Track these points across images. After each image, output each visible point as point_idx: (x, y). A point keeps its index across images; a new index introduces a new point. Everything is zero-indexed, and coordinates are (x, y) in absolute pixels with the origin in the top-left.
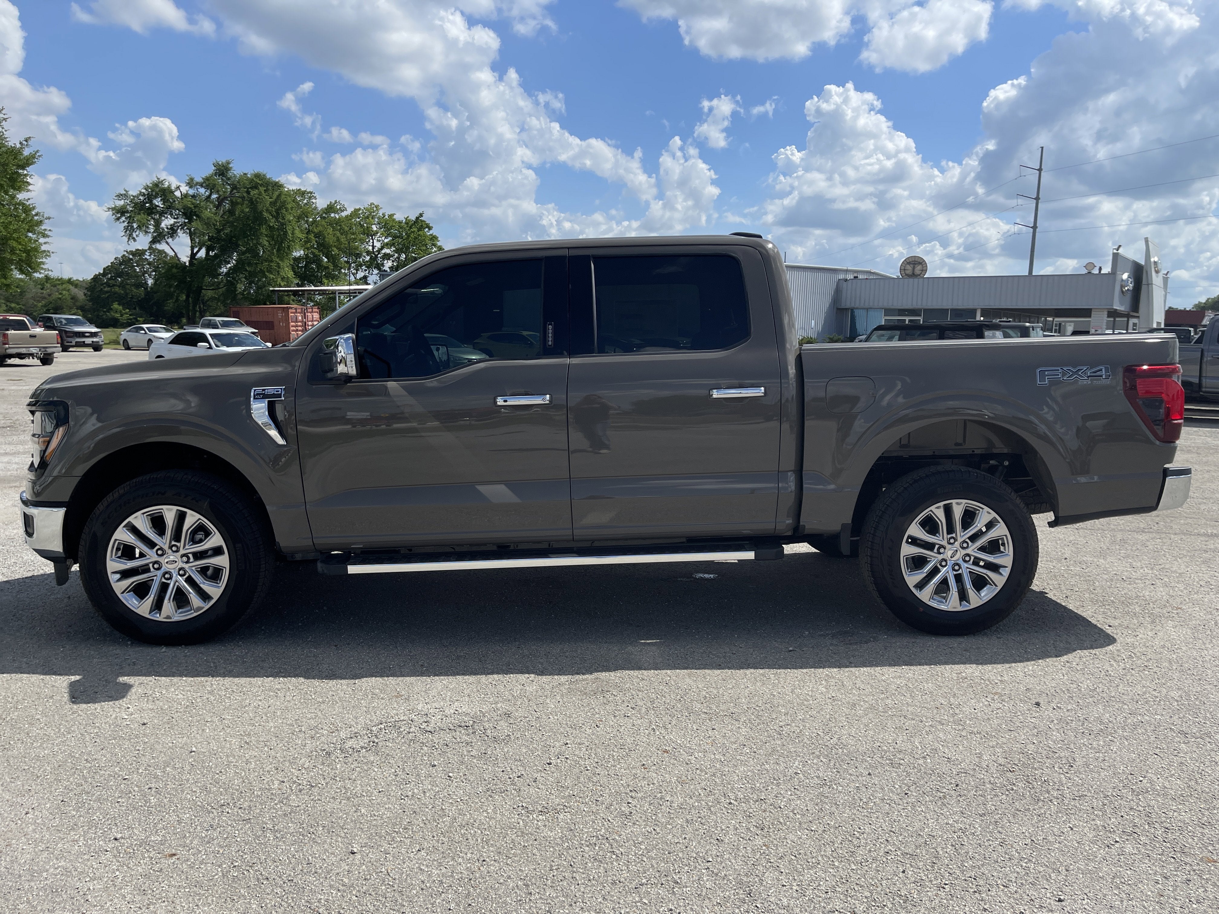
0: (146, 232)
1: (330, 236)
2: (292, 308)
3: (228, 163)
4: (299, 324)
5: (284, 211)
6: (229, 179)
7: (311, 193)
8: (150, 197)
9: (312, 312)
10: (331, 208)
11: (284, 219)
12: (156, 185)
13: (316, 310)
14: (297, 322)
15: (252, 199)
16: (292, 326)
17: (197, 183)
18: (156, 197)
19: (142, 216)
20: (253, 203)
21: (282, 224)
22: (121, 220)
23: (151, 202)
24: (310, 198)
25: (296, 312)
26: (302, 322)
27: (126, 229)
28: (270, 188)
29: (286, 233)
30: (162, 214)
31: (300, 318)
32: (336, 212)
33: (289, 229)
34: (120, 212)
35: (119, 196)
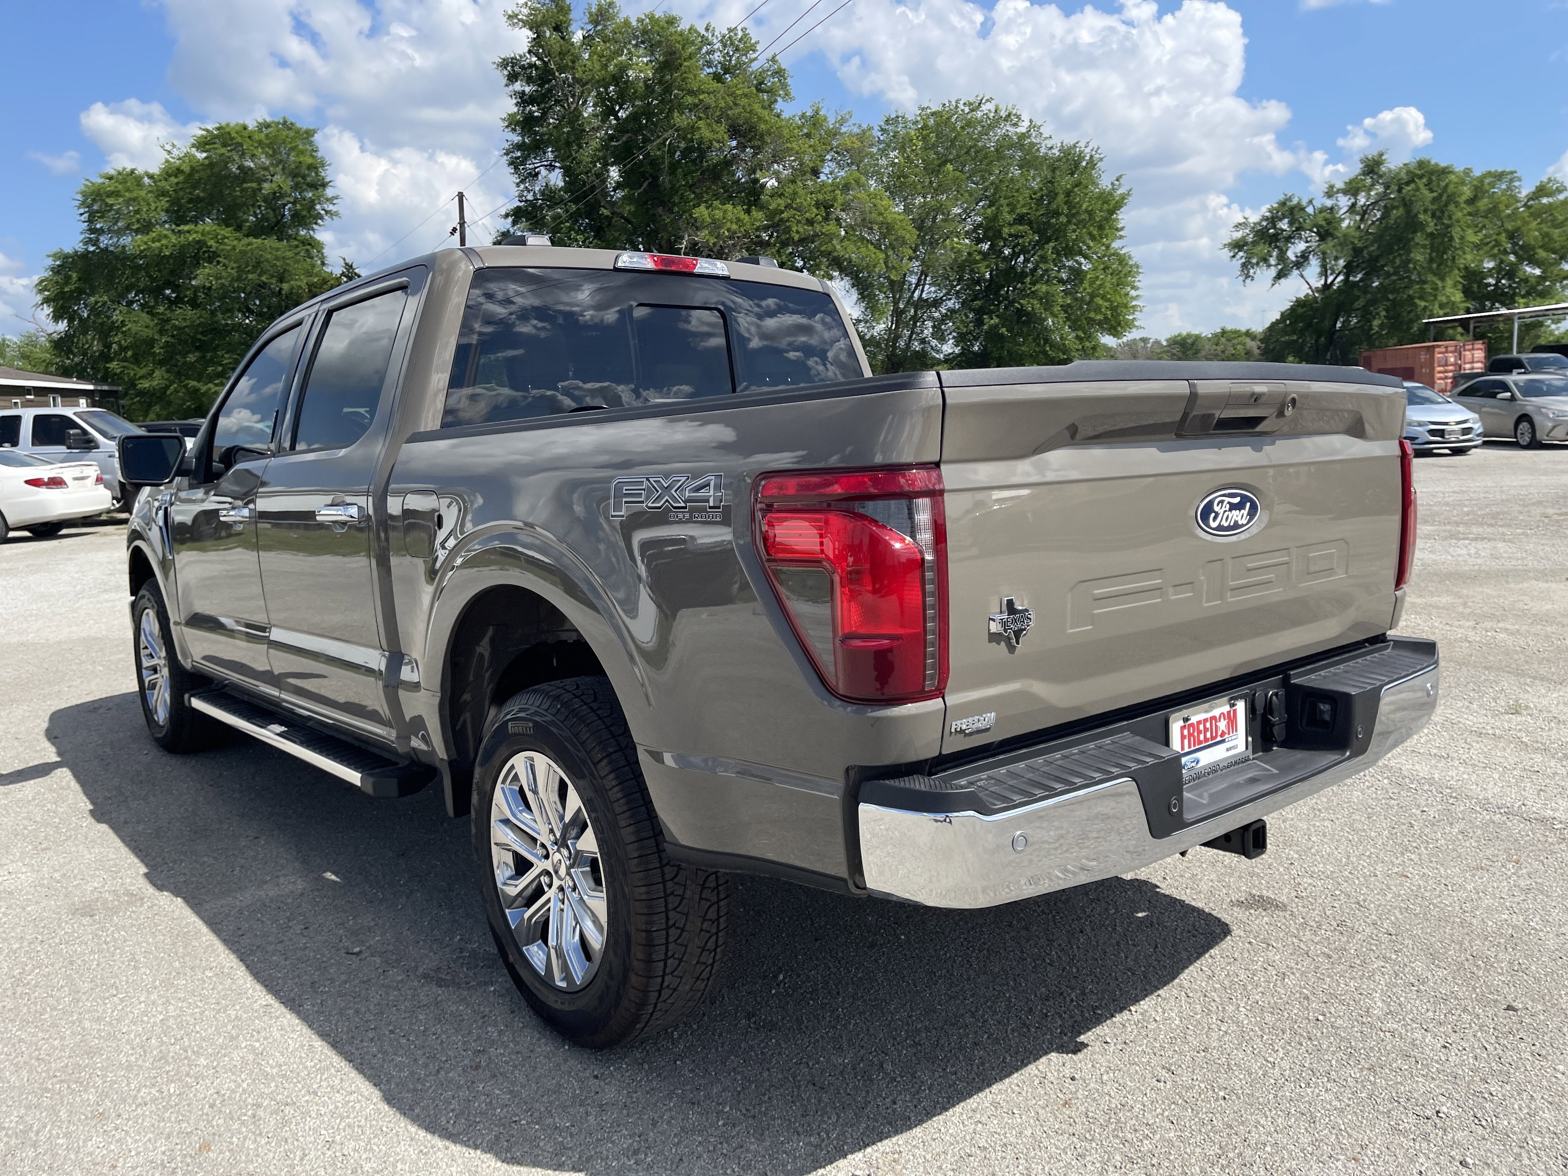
0: (1269, 266)
1: (1533, 233)
2: (1439, 346)
3: (1381, 155)
4: (1451, 368)
5: (1452, 207)
6: (1381, 176)
7: (1512, 173)
8: (1273, 220)
9: (1473, 349)
10: (1541, 191)
11: (1450, 218)
12: (1283, 204)
13: (1480, 346)
14: (1446, 365)
15: (1404, 199)
16: (1439, 372)
17: (1338, 191)
18: (1281, 220)
19: (1263, 248)
20: (1407, 204)
21: (1448, 226)
22: (1238, 257)
23: (1274, 227)
24: (1511, 181)
25: (1447, 352)
26: (1455, 364)
27: (1244, 265)
28: (1434, 178)
29: (1451, 239)
30: (1289, 239)
31: (1452, 360)
32: (1548, 195)
33: (1456, 232)
34: (1237, 246)
35: (1238, 226)
